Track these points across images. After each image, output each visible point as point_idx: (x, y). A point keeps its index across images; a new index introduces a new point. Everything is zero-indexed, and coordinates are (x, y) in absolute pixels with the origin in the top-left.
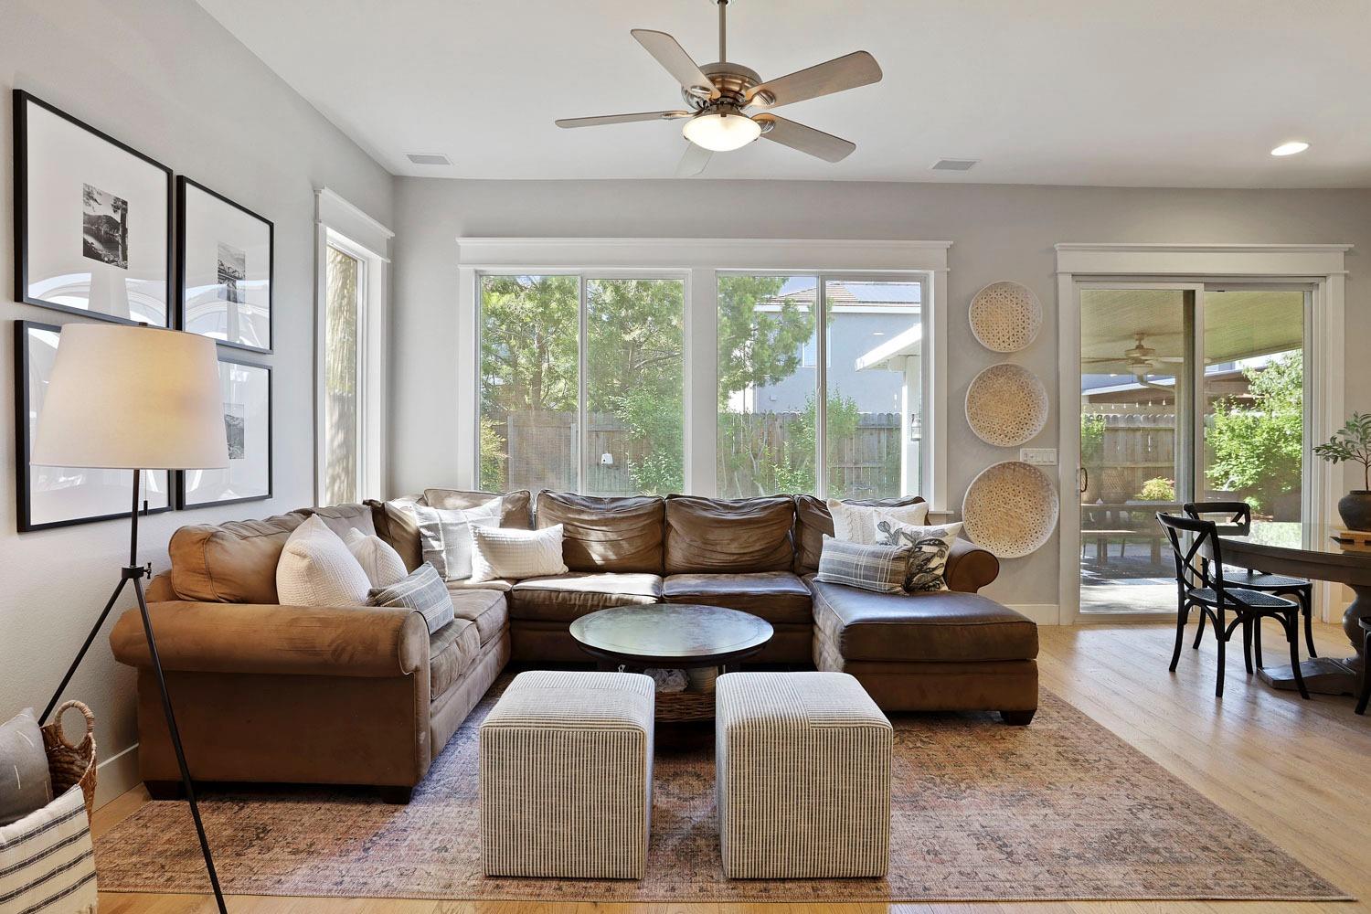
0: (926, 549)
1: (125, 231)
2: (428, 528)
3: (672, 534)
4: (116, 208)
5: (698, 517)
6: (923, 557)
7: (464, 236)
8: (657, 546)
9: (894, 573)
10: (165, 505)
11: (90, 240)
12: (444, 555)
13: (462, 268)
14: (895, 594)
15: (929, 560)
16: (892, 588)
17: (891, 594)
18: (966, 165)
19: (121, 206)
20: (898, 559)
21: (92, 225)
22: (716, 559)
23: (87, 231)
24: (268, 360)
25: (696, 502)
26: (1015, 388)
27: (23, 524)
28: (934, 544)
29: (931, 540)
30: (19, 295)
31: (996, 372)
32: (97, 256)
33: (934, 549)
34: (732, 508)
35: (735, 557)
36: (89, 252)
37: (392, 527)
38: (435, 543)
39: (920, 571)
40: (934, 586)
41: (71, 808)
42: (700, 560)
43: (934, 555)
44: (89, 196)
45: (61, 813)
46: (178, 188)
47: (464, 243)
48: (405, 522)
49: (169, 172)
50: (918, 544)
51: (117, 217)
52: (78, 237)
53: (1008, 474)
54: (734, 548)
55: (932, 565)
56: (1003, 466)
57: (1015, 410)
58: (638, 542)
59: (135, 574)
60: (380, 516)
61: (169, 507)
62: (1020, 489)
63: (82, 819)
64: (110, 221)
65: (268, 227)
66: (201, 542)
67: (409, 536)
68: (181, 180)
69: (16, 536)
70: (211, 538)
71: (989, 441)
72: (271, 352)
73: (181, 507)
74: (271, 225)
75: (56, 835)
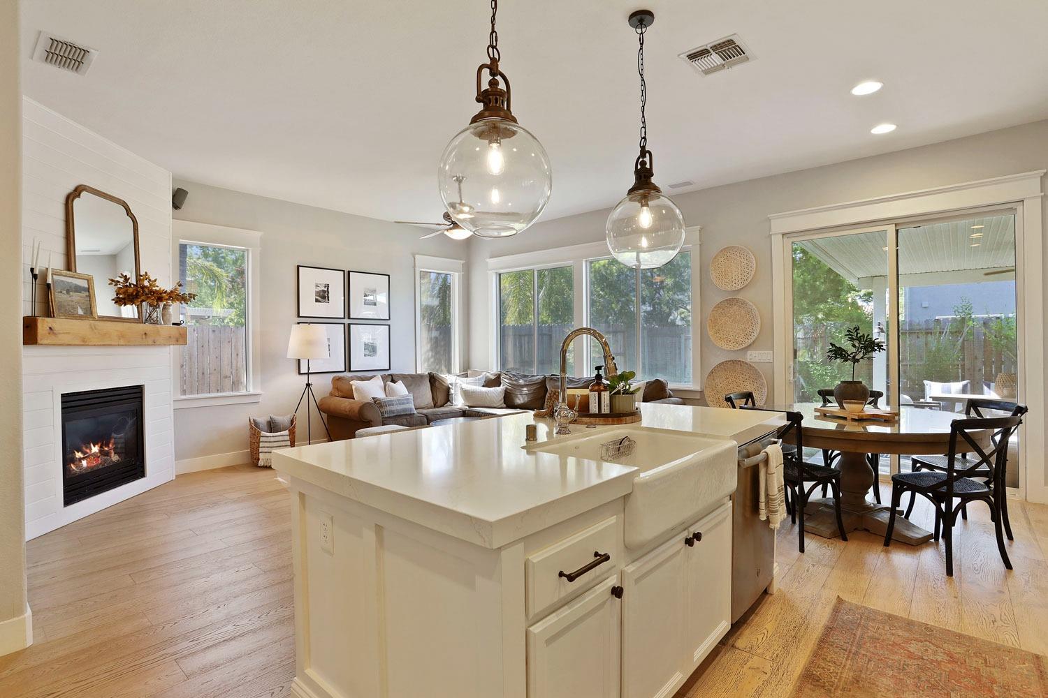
1: (328, 292)
2: (451, 384)
3: (547, 393)
4: (325, 287)
7: (491, 258)
8: (541, 398)
10: (344, 370)
12: (453, 395)
13: (490, 272)
18: (688, 183)
19: (327, 286)
21: (318, 293)
23: (316, 296)
24: (388, 322)
26: (742, 313)
27: (300, 373)
30: (299, 316)
31: (729, 303)
32: (320, 302)
36: (317, 301)
37: (437, 384)
38: (452, 391)
41: (285, 434)
44: (317, 286)
45: (283, 435)
46: (347, 276)
47: (488, 260)
48: (444, 382)
49: (344, 271)
51: (326, 289)
52: (314, 297)
53: (737, 367)
56: (733, 362)
57: (743, 326)
58: (532, 395)
59: (308, 385)
60: (433, 379)
61: (345, 371)
62: (747, 377)
63: (288, 438)
64: (324, 291)
65: (387, 277)
66: (336, 380)
67: (444, 387)
68: (349, 272)
69: (298, 376)
70: (339, 379)
71: (724, 347)
72: (389, 319)
73: (350, 371)
74: (389, 276)
75: (281, 438)
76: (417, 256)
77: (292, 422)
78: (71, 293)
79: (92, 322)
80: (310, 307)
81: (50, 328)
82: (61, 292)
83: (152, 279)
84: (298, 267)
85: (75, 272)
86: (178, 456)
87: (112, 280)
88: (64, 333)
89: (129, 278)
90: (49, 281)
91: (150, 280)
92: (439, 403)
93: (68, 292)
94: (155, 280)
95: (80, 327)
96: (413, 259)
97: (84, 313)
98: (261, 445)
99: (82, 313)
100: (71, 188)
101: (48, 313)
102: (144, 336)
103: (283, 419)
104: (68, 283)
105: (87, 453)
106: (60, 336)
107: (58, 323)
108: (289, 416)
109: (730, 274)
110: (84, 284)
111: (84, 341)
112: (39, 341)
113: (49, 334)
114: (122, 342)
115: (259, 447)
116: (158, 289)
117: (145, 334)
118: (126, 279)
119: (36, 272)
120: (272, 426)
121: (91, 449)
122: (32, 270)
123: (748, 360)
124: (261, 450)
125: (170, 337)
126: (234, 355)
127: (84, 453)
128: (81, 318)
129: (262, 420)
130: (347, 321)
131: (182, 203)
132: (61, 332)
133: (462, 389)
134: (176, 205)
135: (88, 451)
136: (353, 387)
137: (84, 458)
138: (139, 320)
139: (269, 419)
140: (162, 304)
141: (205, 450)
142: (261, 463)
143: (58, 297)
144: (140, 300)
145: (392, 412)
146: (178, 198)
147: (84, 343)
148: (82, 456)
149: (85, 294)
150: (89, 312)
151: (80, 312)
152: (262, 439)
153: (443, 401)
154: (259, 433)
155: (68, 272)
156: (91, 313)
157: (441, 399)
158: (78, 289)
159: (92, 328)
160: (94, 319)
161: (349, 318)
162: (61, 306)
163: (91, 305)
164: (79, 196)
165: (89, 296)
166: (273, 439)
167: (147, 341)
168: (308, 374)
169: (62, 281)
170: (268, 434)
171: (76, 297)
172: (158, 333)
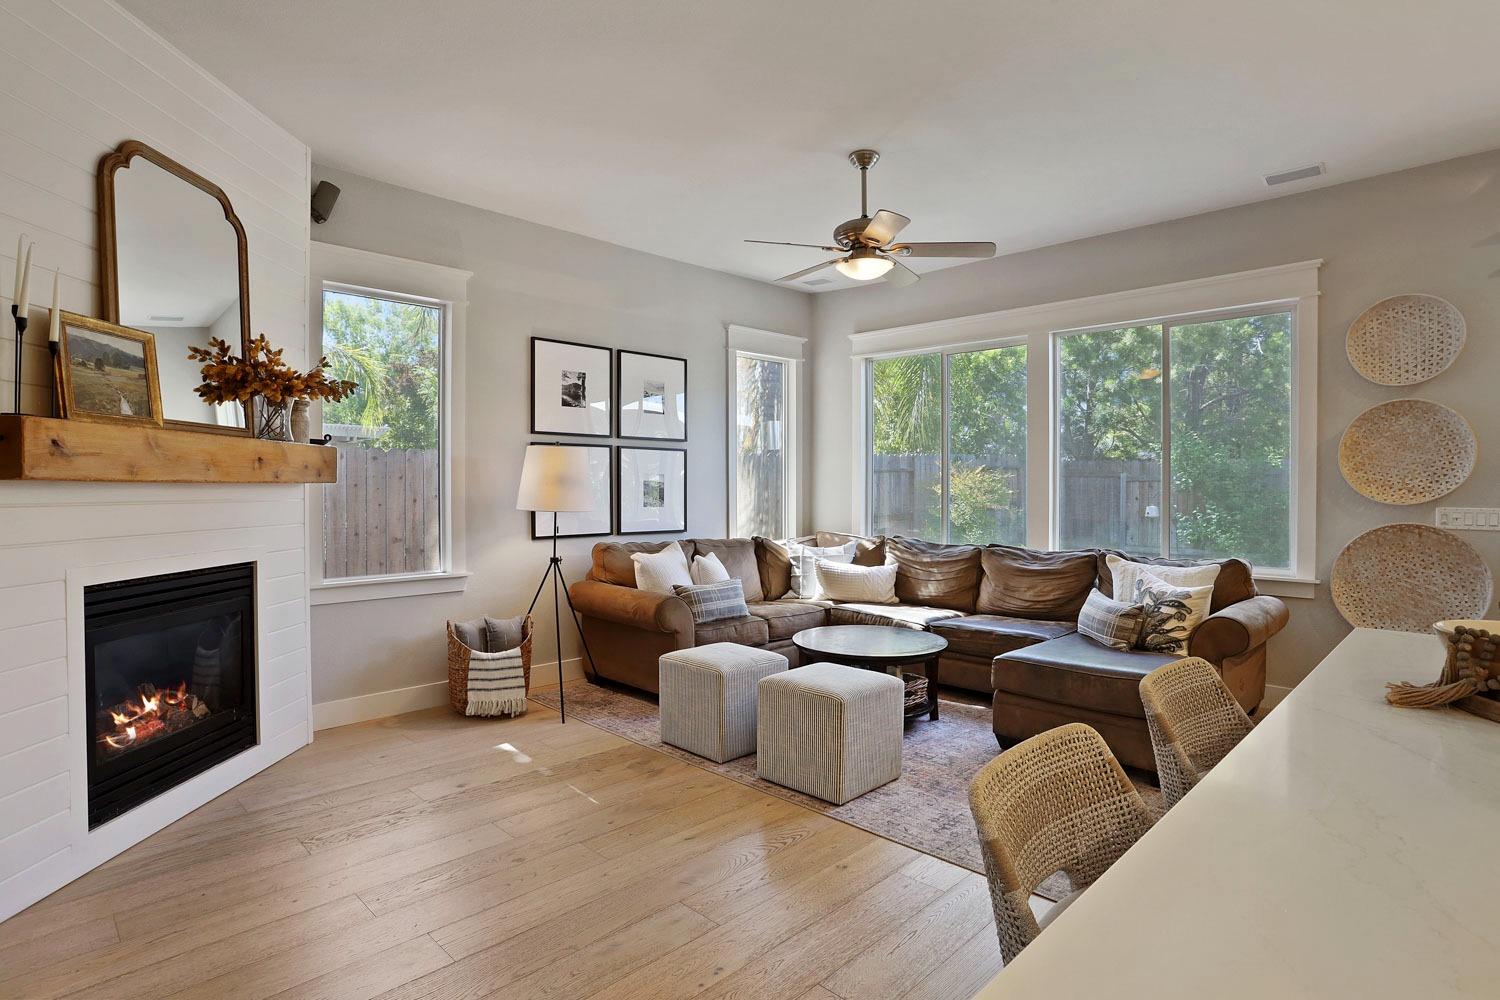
0: (1165, 610)
1: (584, 388)
2: (794, 559)
3: (985, 580)
4: (579, 378)
5: (1004, 566)
6: (1159, 618)
7: (857, 332)
8: (971, 587)
9: (1120, 629)
10: (608, 531)
11: (565, 397)
12: (801, 579)
13: (856, 358)
14: (1119, 650)
15: (1164, 621)
16: (1115, 644)
17: (1115, 649)
18: (1315, 171)
19: (582, 376)
20: (1126, 615)
21: (567, 390)
22: (1013, 604)
23: (563, 394)
24: (683, 445)
25: (1008, 552)
26: (1425, 429)
27: (535, 538)
28: (1173, 606)
29: (1171, 601)
30: (533, 431)
31: (1393, 410)
32: (569, 405)
33: (1172, 611)
34: (1041, 559)
35: (1027, 604)
36: (565, 403)
37: (768, 556)
38: (796, 570)
39: (1154, 631)
40: (1168, 648)
41: (515, 655)
42: (1000, 603)
43: (1170, 617)
44: (565, 375)
45: (511, 655)
46: (616, 358)
47: (856, 338)
48: (780, 554)
49: (611, 350)
50: (1159, 601)
51: (580, 382)
52: (559, 397)
53: (1412, 540)
54: (1029, 595)
55: (1167, 626)
56: (1401, 528)
57: (1424, 457)
58: (953, 583)
59: (555, 561)
60: (761, 548)
61: (611, 533)
62: (1434, 559)
63: (519, 661)
64: (576, 386)
65: (683, 362)
66: (602, 551)
67: (782, 564)
68: (619, 352)
69: (531, 541)
70: (607, 549)
71: (1378, 499)
72: (686, 440)
73: (619, 533)
74: (685, 361)
75: (508, 663)
76: (732, 328)
77: (524, 629)
78: (107, 368)
79: (150, 432)
80: (552, 415)
81: (54, 442)
82: (83, 364)
83: (274, 348)
84: (533, 340)
85: (117, 322)
86: (319, 696)
87: (196, 350)
88: (85, 454)
89: (229, 347)
90: (55, 336)
91: (269, 351)
92: (774, 592)
93: (99, 365)
94: (280, 351)
95: (127, 440)
96: (724, 332)
97: (135, 414)
98: (471, 675)
99: (130, 413)
100: (108, 144)
101: (53, 407)
102: (257, 465)
103: (509, 625)
104: (100, 345)
105: (135, 713)
106: (80, 462)
107: (76, 432)
108: (518, 618)
109: (1393, 353)
110: (135, 350)
111: (132, 473)
112: (27, 473)
113: (52, 454)
114: (212, 475)
115: (466, 678)
116: (284, 369)
117: (260, 459)
118: (224, 349)
119: (24, 313)
120: (490, 639)
121: (142, 706)
122: (15, 309)
123: (1437, 525)
124: (470, 685)
125: (306, 467)
126: (409, 503)
127: (131, 714)
128: (126, 421)
129: (471, 626)
130: (615, 442)
131: (329, 209)
132: (80, 451)
133: (819, 568)
134: (318, 215)
135: (138, 710)
136: (637, 566)
137: (129, 725)
138: (248, 432)
139: (483, 625)
140: (291, 401)
141: (366, 682)
142: (470, 710)
143: (76, 374)
144: (249, 390)
145: (710, 613)
146: (322, 201)
147: (132, 476)
148: (126, 721)
149: (136, 372)
150: (147, 409)
151: (126, 409)
152: (472, 664)
153: (781, 590)
154: (466, 651)
155: (101, 323)
156: (150, 413)
157: (776, 586)
158: (122, 361)
159: (151, 445)
160: (156, 425)
161: (618, 436)
162: (82, 396)
163: (149, 396)
164: (126, 163)
165: (146, 377)
166: (492, 665)
167: (264, 474)
168: (555, 538)
169: (87, 340)
170: (484, 655)
171: (117, 376)
172: (284, 456)
